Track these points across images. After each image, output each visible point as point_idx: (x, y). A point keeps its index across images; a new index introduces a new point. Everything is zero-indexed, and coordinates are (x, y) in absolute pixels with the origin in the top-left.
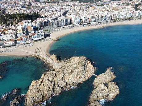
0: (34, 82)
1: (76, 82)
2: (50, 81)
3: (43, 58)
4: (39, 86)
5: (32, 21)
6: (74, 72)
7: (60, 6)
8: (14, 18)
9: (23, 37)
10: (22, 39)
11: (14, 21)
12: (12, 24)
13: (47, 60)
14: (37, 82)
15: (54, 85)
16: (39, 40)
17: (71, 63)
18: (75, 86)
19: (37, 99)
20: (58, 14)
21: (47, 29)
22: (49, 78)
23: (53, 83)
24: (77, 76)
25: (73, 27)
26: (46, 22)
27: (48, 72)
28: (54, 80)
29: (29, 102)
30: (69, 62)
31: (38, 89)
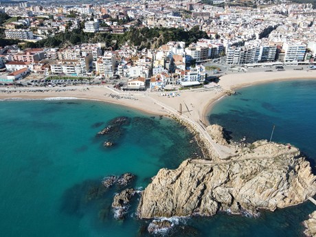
0: (162, 172)
2: (197, 180)
3: (192, 126)
4: (172, 183)
5: (187, 45)
6: (257, 178)
7: (256, 13)
8: (154, 35)
10: (159, 79)
11: (153, 42)
12: (149, 47)
13: (199, 133)
14: (168, 173)
15: (203, 192)
16: (193, 86)
17: (255, 155)
18: (253, 211)
19: (161, 208)
20: (248, 32)
21: (216, 64)
22: (196, 172)
24: (263, 190)
25: (280, 68)
26: (215, 48)
27: (196, 160)
28: (205, 181)
29: (147, 209)
30: (249, 150)
31: (168, 189)
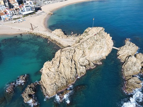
1: (99, 58)
2: (71, 60)
3: (44, 34)
4: (58, 68)
6: (95, 46)
9: (7, 10)
10: (6, 13)
13: (50, 37)
14: (53, 63)
15: (75, 64)
16: (30, 14)
18: (99, 62)
19: (60, 85)
22: (68, 55)
23: (73, 62)
28: (73, 58)
29: (51, 90)
30: (86, 34)
31: (58, 72)
